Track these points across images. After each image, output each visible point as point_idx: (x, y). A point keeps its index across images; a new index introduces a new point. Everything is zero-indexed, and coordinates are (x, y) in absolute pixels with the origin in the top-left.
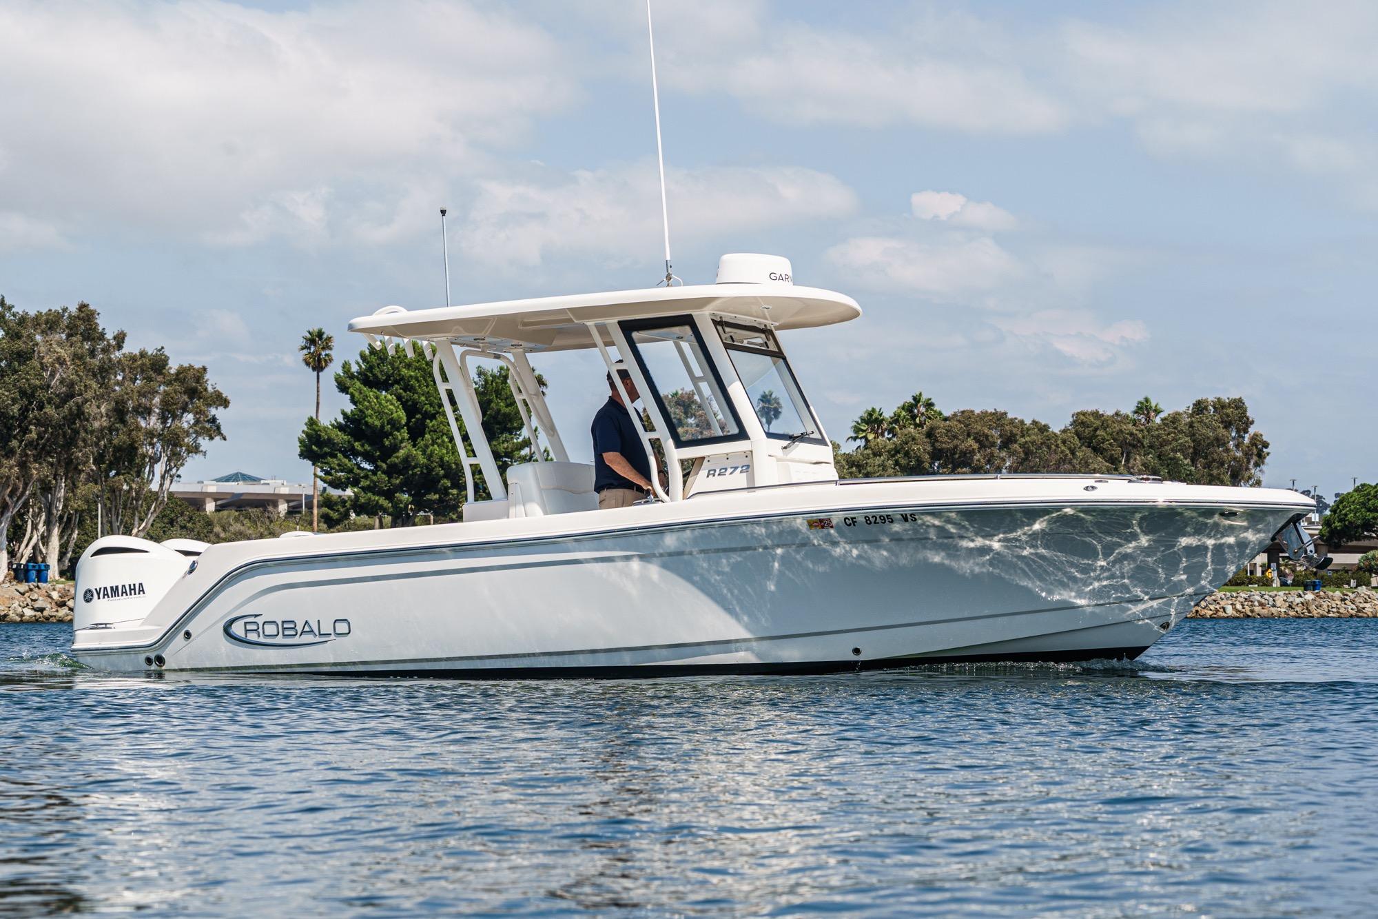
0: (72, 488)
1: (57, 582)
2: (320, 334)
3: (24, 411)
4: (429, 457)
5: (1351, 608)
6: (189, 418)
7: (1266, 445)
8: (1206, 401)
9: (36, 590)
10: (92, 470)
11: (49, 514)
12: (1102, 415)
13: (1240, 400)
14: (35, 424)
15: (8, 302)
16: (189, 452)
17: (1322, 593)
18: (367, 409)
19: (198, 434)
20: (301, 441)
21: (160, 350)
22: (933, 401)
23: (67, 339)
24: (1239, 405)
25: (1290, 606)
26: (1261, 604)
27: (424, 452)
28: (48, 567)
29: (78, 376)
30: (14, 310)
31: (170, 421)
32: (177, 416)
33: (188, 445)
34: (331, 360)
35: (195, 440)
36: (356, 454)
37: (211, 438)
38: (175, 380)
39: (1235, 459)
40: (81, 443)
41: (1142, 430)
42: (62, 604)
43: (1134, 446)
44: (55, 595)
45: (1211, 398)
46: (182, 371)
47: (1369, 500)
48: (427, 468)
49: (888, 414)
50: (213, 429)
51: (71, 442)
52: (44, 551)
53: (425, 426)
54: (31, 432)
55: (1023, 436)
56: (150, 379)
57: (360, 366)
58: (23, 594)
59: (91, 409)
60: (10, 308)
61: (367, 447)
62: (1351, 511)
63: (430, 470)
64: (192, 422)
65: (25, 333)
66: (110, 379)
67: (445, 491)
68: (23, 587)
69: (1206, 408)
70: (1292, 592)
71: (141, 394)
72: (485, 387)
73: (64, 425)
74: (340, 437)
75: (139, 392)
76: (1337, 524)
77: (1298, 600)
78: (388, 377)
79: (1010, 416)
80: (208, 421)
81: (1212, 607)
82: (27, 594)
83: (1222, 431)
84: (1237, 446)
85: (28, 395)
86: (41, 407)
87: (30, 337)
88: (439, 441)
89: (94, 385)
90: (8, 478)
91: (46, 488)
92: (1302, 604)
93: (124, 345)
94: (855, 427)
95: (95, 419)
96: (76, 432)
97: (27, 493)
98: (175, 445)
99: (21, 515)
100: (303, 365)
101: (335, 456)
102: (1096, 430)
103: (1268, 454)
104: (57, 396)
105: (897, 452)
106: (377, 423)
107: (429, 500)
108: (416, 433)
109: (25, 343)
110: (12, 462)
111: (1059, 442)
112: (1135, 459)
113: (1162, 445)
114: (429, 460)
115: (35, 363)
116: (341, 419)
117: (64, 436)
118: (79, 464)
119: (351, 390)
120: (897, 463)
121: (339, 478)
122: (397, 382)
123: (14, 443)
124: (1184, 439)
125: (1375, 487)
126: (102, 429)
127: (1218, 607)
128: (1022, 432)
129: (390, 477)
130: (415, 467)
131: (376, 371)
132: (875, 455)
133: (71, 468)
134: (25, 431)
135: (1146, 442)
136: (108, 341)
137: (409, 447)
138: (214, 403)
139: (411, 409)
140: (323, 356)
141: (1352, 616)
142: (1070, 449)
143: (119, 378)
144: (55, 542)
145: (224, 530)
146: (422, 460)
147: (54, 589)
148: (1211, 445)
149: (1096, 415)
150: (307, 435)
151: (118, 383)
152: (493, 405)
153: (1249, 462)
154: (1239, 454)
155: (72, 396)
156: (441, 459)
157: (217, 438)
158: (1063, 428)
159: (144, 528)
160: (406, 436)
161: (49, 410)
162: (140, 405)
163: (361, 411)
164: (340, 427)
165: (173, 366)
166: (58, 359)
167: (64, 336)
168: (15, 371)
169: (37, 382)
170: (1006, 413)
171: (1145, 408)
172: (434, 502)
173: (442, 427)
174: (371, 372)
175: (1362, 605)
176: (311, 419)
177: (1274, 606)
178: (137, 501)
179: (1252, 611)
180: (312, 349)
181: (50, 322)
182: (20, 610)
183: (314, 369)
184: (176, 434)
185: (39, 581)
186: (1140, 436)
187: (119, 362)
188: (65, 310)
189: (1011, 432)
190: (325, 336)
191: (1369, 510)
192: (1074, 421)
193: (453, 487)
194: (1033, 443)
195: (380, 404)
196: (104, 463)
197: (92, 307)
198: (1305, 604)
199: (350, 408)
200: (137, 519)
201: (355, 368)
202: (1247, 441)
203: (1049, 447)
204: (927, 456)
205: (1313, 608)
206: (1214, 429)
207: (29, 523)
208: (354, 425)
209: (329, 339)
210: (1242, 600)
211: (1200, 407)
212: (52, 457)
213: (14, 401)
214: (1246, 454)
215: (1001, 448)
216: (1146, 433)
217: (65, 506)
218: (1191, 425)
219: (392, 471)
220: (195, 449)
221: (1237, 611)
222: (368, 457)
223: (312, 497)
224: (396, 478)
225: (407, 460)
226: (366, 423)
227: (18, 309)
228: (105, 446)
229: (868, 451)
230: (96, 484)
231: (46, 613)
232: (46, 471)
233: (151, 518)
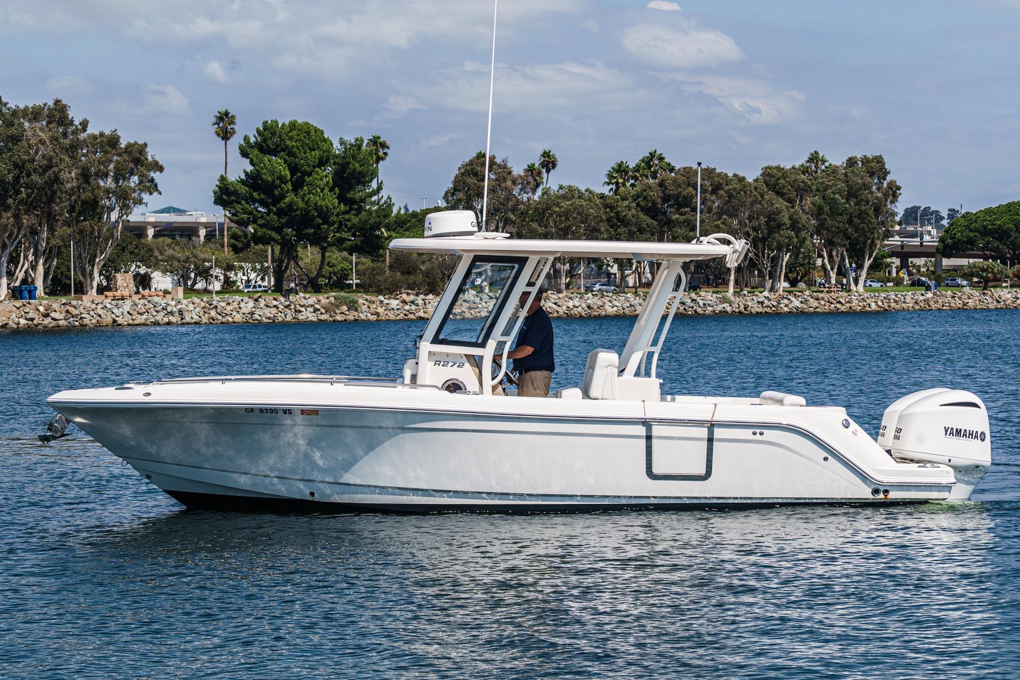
0: (52, 230)
1: (42, 298)
2: (227, 114)
3: (17, 178)
4: (307, 203)
5: (958, 303)
6: (135, 179)
7: (899, 188)
8: (856, 157)
9: (28, 305)
10: (66, 217)
11: (36, 249)
12: (783, 169)
13: (880, 157)
14: (24, 188)
15: (4, 100)
16: (135, 203)
17: (938, 293)
18: (262, 169)
19: (141, 191)
20: (215, 193)
21: (114, 132)
22: (663, 156)
23: (47, 125)
24: (879, 160)
25: (916, 302)
26: (895, 301)
27: (303, 199)
28: (36, 289)
29: (55, 152)
30: (8, 106)
31: (121, 181)
32: (126, 178)
33: (134, 199)
34: (234, 132)
35: (139, 195)
36: (254, 201)
37: (151, 194)
38: (124, 152)
39: (877, 198)
40: (58, 200)
41: (811, 179)
42: (46, 315)
43: (806, 191)
44: (41, 309)
45: (859, 156)
46: (129, 146)
47: (971, 223)
48: (305, 211)
49: (632, 165)
50: (153, 187)
51: (51, 200)
52: (33, 275)
53: (304, 181)
54: (22, 192)
55: (727, 185)
56: (106, 152)
57: (257, 139)
58: (18, 308)
59: (64, 176)
60: (6, 104)
61: (262, 196)
62: (958, 231)
63: (307, 212)
64: (137, 182)
65: (16, 122)
66: (77, 153)
67: (318, 227)
68: (18, 303)
69: (856, 163)
70: (917, 292)
71: (100, 162)
72: (345, 152)
73: (46, 187)
74: (243, 189)
75: (98, 161)
76: (949, 241)
77: (922, 298)
78: (277, 146)
79: (718, 171)
80: (149, 181)
81: (861, 304)
82: (22, 309)
83: (868, 179)
84: (878, 189)
85: (19, 166)
86: (29, 175)
87: (21, 125)
88: (314, 191)
89: (67, 159)
90: (6, 225)
91: (34, 232)
92: (925, 300)
93: (88, 129)
94: (608, 174)
95: (68, 182)
96: (54, 192)
97: (20, 236)
98: (125, 199)
99: (16, 250)
100: (215, 136)
101: (240, 203)
102: (778, 179)
103: (900, 194)
104: (40, 167)
105: (638, 197)
106: (270, 179)
107: (307, 233)
108: (297, 186)
109: (16, 129)
110: (9, 214)
111: (752, 189)
112: (806, 200)
113: (825, 190)
114: (306, 205)
115: (24, 143)
116: (243, 177)
117: (46, 195)
118: (56, 215)
119: (251, 156)
120: (638, 205)
121: (243, 219)
122: (283, 150)
123: (10, 201)
124: (841, 185)
125: (976, 214)
126: (72, 189)
127: (865, 303)
128: (726, 182)
129: (279, 217)
130: (297, 210)
131: (269, 142)
132: (623, 199)
133: (51, 219)
134: (18, 192)
135: (814, 188)
136: (76, 126)
137: (293, 196)
138: (153, 168)
139: (293, 169)
140: (229, 129)
141: (959, 308)
142: (760, 193)
143: (85, 151)
144: (41, 269)
145: (161, 254)
146: (301, 205)
147: (41, 305)
148: (860, 189)
149: (779, 168)
150: (219, 187)
151: (84, 155)
152: (351, 166)
153: (886, 200)
154: (880, 195)
155: (51, 167)
156: (316, 204)
157: (155, 194)
158: (755, 178)
159: (104, 258)
160: (291, 188)
161: (35, 177)
162: (99, 171)
163: (257, 171)
164: (243, 182)
165: (123, 144)
166: (40, 141)
167: (44, 122)
168: (10, 150)
169: (26, 158)
170: (715, 169)
171: (815, 158)
172: (310, 234)
173: (316, 181)
174: (265, 143)
175: (966, 301)
176: (222, 177)
177: (904, 302)
178: (99, 239)
179: (889, 306)
180: (221, 125)
181: (35, 114)
182: (16, 320)
183: (223, 139)
184: (125, 191)
185: (30, 298)
186: (810, 183)
187: (85, 140)
188: (45, 105)
189: (719, 182)
190: (230, 115)
191: (971, 231)
192: (763, 173)
193: (324, 223)
194: (734, 189)
195: (272, 165)
196: (74, 212)
197: (64, 102)
198: (927, 301)
199: (250, 168)
200: (98, 252)
201: (252, 140)
202: (885, 185)
203: (745, 193)
204: (660, 200)
205: (932, 303)
206: (862, 178)
207: (22, 254)
208: (253, 181)
209: (233, 117)
210: (882, 298)
211: (851, 162)
212: (38, 211)
213: (9, 172)
214: (884, 195)
215: (712, 194)
216: (813, 181)
217: (47, 243)
218: (846, 175)
219: (280, 213)
220: (140, 202)
221: (879, 306)
222: (263, 203)
223: (223, 224)
224: (284, 218)
225: (291, 205)
226: (262, 179)
227: (12, 105)
228: (75, 200)
229: (618, 197)
230: (69, 227)
231: (35, 322)
232: (34, 220)
233: (109, 250)
